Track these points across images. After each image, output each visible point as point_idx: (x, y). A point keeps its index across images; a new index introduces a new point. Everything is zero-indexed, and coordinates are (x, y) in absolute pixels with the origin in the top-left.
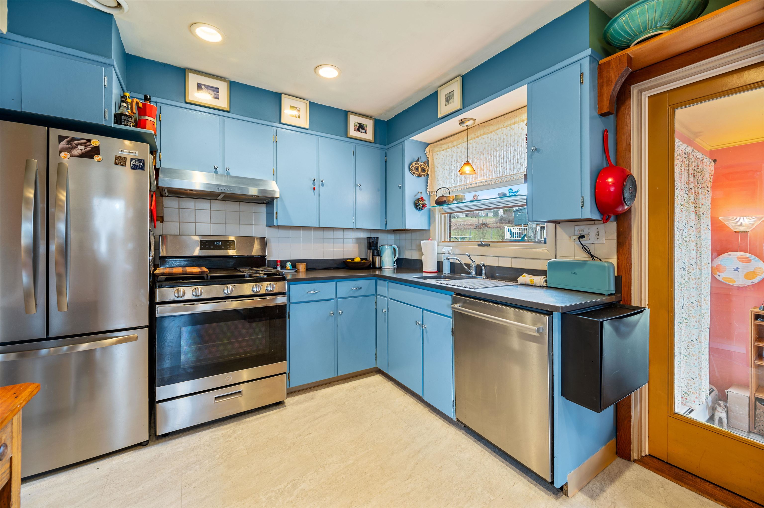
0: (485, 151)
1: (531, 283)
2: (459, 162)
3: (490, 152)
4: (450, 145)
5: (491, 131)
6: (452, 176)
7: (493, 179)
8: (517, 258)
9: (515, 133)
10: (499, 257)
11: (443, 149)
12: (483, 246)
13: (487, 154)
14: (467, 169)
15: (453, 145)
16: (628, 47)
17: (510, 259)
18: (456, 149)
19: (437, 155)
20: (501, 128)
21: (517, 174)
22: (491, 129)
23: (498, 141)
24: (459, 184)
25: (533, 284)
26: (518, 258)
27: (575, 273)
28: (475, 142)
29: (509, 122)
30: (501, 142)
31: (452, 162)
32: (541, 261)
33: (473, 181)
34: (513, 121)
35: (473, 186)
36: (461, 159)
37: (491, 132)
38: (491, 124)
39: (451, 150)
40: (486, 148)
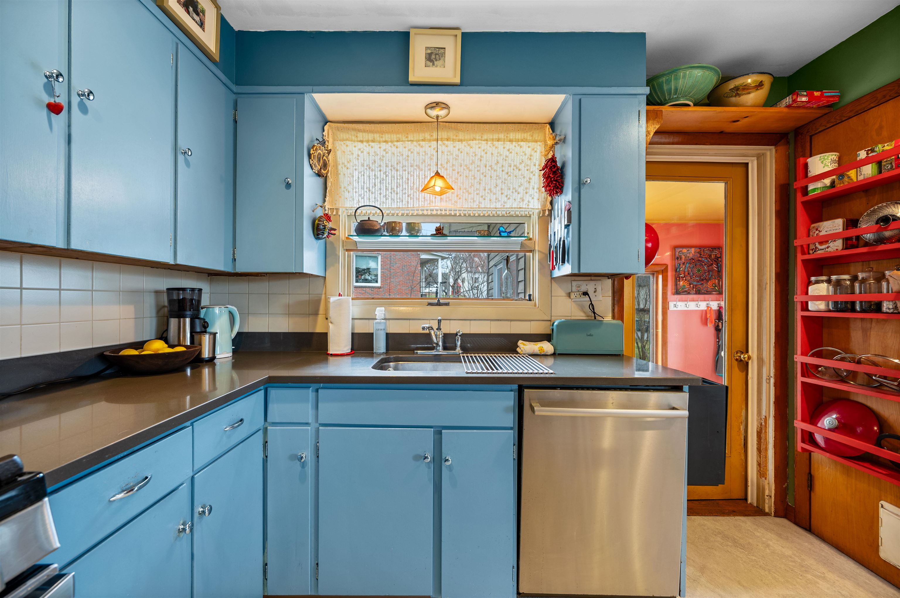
0: (448, 164)
1: (540, 351)
2: (397, 170)
3: (458, 169)
4: (377, 136)
5: (460, 138)
6: (380, 189)
7: (462, 209)
8: (498, 320)
9: (498, 153)
10: (470, 320)
11: (359, 139)
12: (439, 305)
13: (454, 170)
14: (439, 184)
15: (384, 139)
16: (661, 104)
17: (489, 322)
18: (391, 147)
19: (345, 146)
20: (479, 140)
21: (501, 208)
22: (461, 136)
23: (471, 157)
24: (397, 205)
25: (543, 353)
26: (501, 320)
27: (590, 335)
28: (430, 147)
29: (490, 136)
30: (477, 159)
31: (380, 166)
32: (532, 322)
33: (426, 205)
34: (496, 136)
35: (425, 213)
36: (401, 166)
37: (461, 141)
38: (462, 128)
39: (379, 146)
40: (451, 161)
